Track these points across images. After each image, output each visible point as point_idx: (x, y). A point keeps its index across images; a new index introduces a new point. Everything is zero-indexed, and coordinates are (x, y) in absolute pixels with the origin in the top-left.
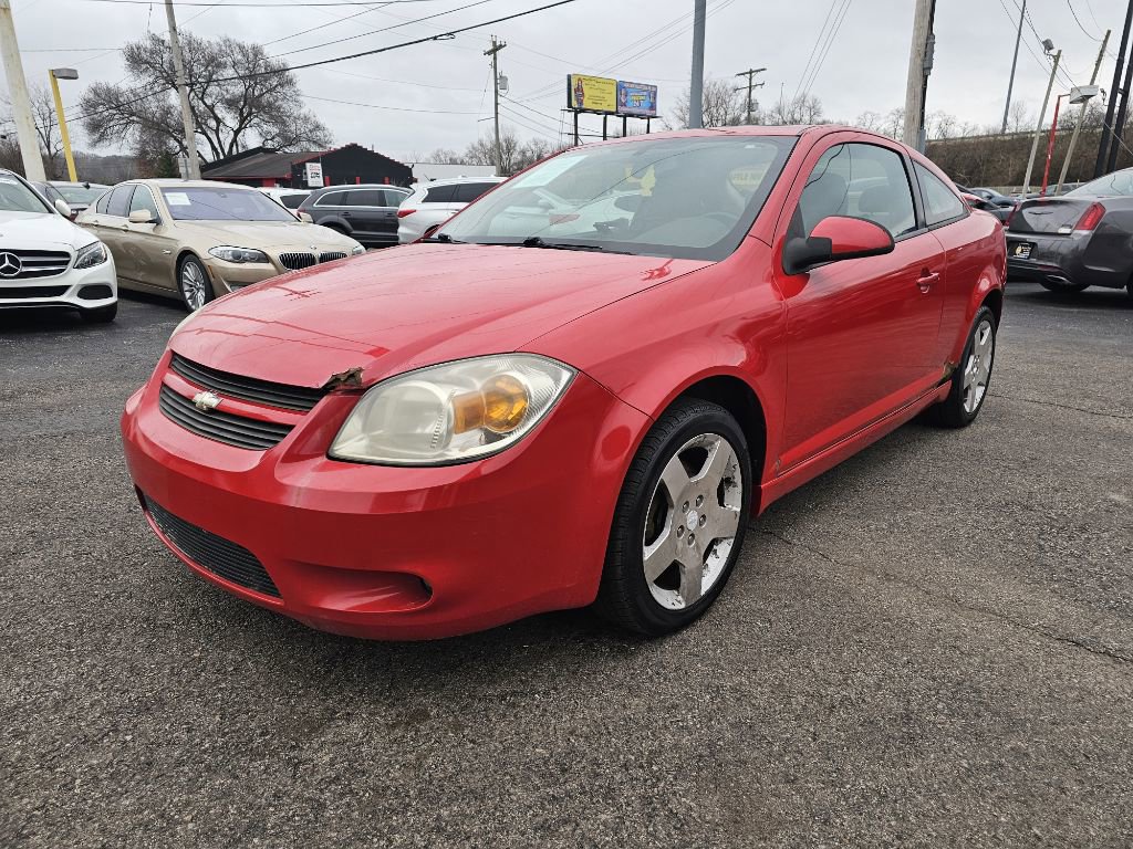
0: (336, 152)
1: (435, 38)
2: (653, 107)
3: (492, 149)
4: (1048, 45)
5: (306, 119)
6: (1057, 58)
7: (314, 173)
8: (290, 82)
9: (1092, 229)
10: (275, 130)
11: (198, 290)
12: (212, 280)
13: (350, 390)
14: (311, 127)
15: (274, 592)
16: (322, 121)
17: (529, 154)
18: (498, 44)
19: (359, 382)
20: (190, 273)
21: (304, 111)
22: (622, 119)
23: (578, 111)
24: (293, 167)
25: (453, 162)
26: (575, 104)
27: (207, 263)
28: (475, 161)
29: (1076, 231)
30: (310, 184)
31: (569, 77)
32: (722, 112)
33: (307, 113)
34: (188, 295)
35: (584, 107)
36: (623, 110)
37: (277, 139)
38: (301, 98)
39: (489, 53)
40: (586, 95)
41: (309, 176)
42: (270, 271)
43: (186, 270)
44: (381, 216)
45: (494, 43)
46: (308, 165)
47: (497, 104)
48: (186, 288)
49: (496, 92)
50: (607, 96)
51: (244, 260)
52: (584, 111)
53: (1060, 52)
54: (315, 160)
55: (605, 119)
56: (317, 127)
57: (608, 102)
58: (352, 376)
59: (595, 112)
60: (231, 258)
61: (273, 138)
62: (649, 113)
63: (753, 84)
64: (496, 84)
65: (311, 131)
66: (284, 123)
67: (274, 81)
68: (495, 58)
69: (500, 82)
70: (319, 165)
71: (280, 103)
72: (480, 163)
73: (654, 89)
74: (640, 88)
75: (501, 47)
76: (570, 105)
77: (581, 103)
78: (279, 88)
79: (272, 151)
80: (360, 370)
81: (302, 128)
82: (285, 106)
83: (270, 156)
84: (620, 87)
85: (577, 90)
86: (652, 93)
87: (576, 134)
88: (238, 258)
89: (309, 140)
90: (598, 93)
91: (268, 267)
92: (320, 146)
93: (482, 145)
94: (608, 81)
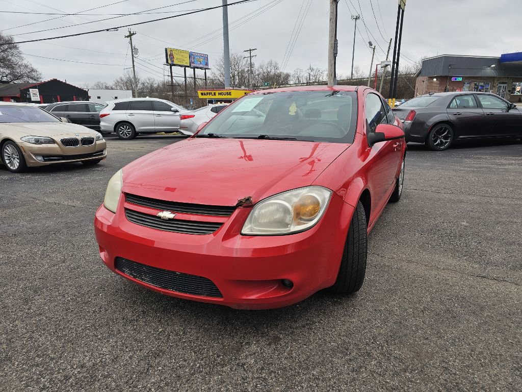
0: (45, 83)
1: (108, 30)
2: (207, 64)
3: (126, 82)
4: (370, 44)
5: (26, 66)
6: (374, 49)
7: (35, 94)
8: (15, 47)
9: (412, 120)
10: (8, 71)
11: (14, 158)
12: (24, 153)
13: (247, 206)
14: (29, 70)
15: (221, 296)
16: (35, 67)
17: (146, 84)
18: (132, 33)
19: (251, 202)
20: (9, 150)
21: (25, 62)
22: (193, 69)
23: (171, 66)
24: (21, 91)
25: (107, 88)
26: (169, 62)
27: (20, 145)
28: (118, 88)
29: (406, 121)
30: (33, 100)
31: (166, 50)
32: (237, 67)
33: (26, 63)
34: (7, 162)
35: (174, 63)
36: (193, 65)
37: (9, 76)
38: (22, 55)
39: (128, 37)
40: (175, 58)
41: (32, 95)
42: (56, 148)
43: (6, 149)
44: (88, 117)
45: (130, 32)
46: (31, 90)
47: (133, 61)
48: (6, 158)
49: (133, 55)
50: (185, 59)
51: (41, 143)
52: (174, 65)
53: (375, 46)
54: (34, 87)
55: (185, 69)
56: (33, 70)
57: (186, 61)
58: (248, 199)
59: (180, 66)
60: (33, 142)
61: (7, 75)
62: (205, 67)
63: (252, 55)
64: (132, 52)
65: (29, 72)
66: (13, 68)
67: (6, 47)
68: (131, 39)
69: (134, 51)
70: (37, 90)
71: (10, 57)
72: (121, 89)
73: (206, 56)
74: (201, 55)
75: (133, 34)
76: (167, 62)
77: (173, 61)
78: (9, 50)
79: (7, 82)
80: (250, 197)
81: (24, 71)
82: (13, 59)
83: (7, 85)
84: (191, 55)
85: (170, 55)
86: (206, 58)
87: (172, 76)
88: (37, 142)
89: (28, 77)
90: (180, 57)
91: (55, 146)
92: (35, 80)
93: (122, 80)
94: (185, 52)
